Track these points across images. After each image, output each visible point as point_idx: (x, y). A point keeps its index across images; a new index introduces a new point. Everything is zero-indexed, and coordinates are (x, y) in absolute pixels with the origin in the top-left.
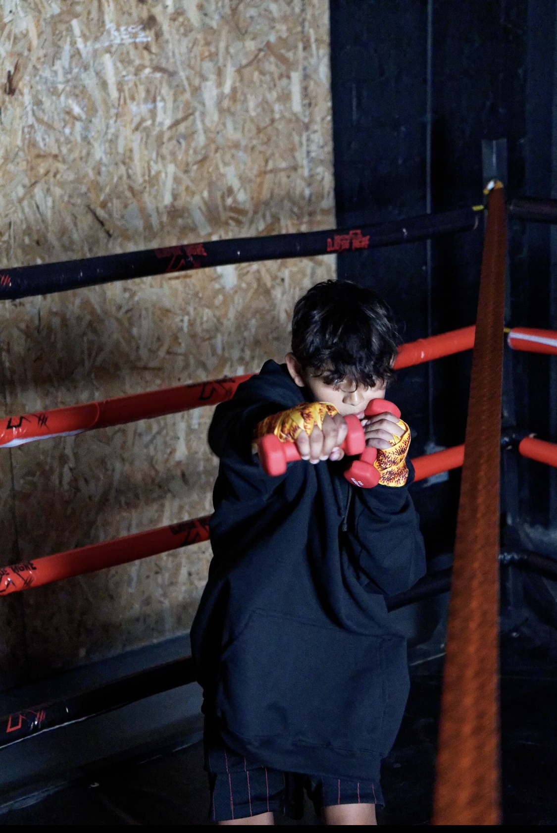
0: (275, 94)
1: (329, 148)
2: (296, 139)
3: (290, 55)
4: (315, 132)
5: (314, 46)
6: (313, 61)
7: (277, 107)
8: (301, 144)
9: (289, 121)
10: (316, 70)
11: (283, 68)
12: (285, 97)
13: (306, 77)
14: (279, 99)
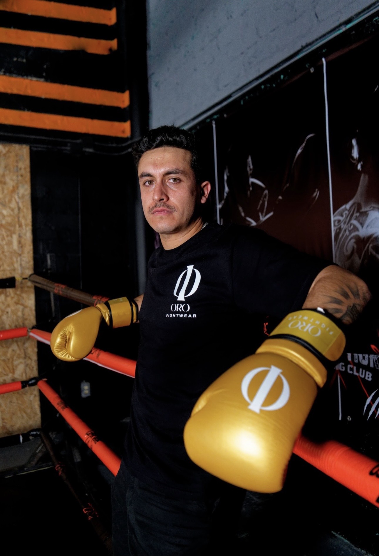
0: (4, 242)
1: (32, 263)
2: (15, 259)
3: (12, 229)
4: (24, 257)
5: (24, 227)
6: (24, 231)
7: (5, 247)
8: (17, 261)
9: (11, 252)
10: (25, 235)
11: (9, 233)
12: (10, 243)
13: (20, 236)
14: (7, 244)
